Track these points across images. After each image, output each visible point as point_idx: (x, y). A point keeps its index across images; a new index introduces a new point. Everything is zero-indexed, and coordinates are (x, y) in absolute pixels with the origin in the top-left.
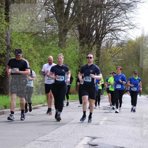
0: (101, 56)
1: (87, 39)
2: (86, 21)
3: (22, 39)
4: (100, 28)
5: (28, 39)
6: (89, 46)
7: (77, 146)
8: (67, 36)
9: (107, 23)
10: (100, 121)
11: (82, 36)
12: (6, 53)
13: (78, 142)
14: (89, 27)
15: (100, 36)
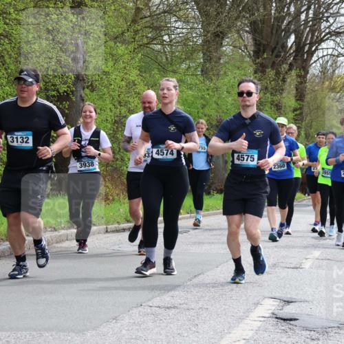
0: (308, 98)
1: (272, 55)
2: (271, 10)
3: (113, 56)
4: (305, 28)
5: (126, 56)
6: (278, 73)
7: (246, 321)
8: (224, 48)
9: (323, 15)
10: (304, 261)
11: (262, 48)
12: (72, 92)
13: (249, 311)
14: (278, 25)
15: (306, 48)
